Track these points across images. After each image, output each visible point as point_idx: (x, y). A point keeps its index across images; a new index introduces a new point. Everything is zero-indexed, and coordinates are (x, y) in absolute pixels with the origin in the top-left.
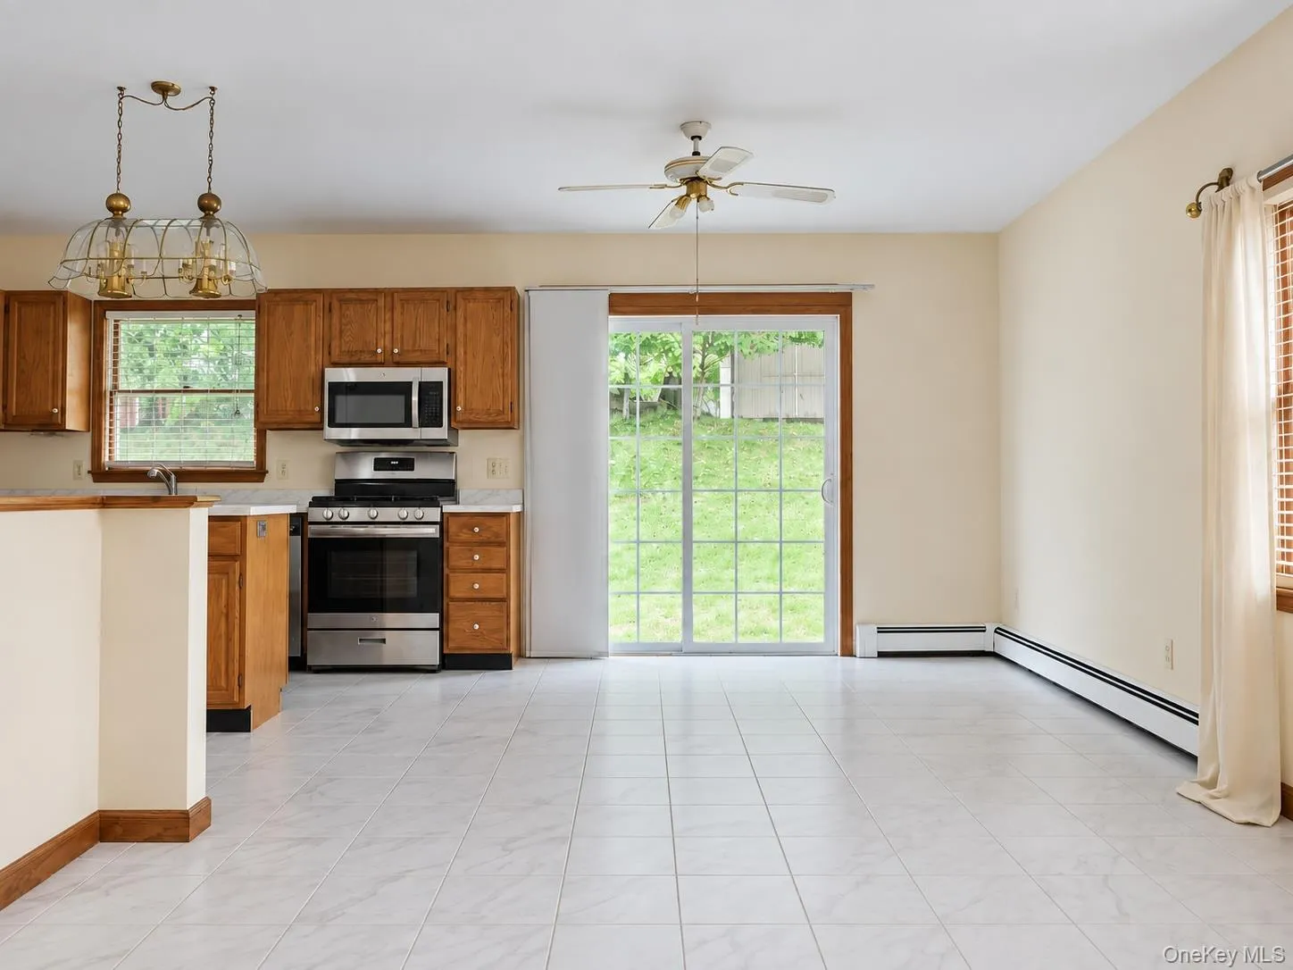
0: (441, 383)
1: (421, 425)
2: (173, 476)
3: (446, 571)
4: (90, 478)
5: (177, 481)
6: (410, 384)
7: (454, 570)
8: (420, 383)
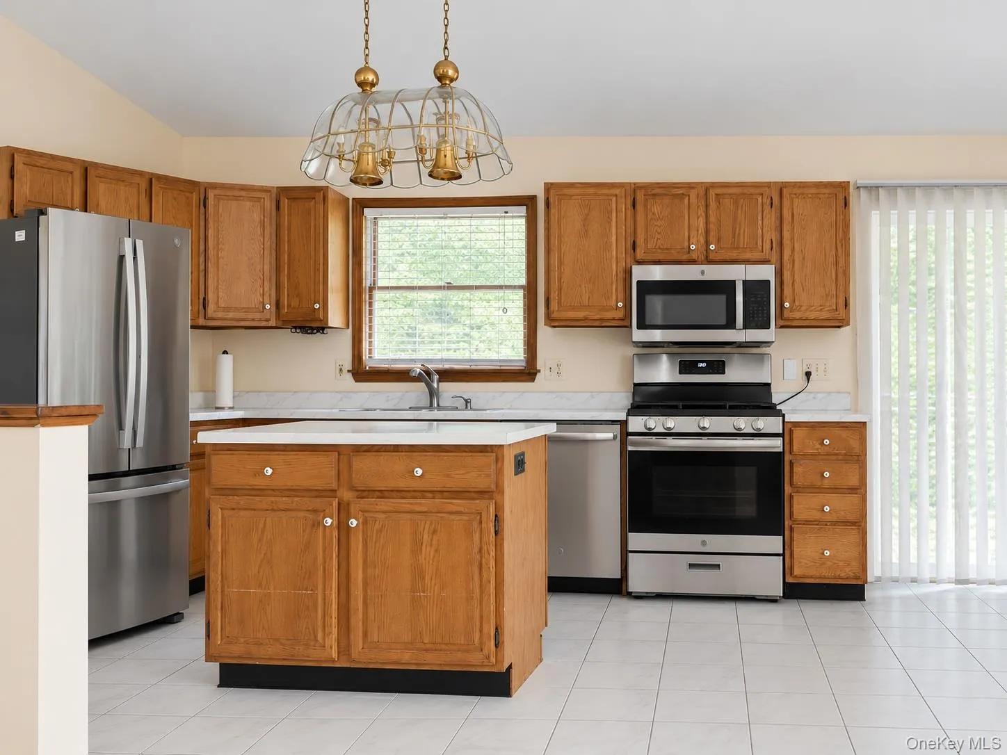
0: (768, 282)
1: (745, 327)
2: (436, 377)
3: (788, 489)
4: (349, 377)
5: (440, 381)
6: (733, 283)
7: (799, 489)
8: (745, 282)
